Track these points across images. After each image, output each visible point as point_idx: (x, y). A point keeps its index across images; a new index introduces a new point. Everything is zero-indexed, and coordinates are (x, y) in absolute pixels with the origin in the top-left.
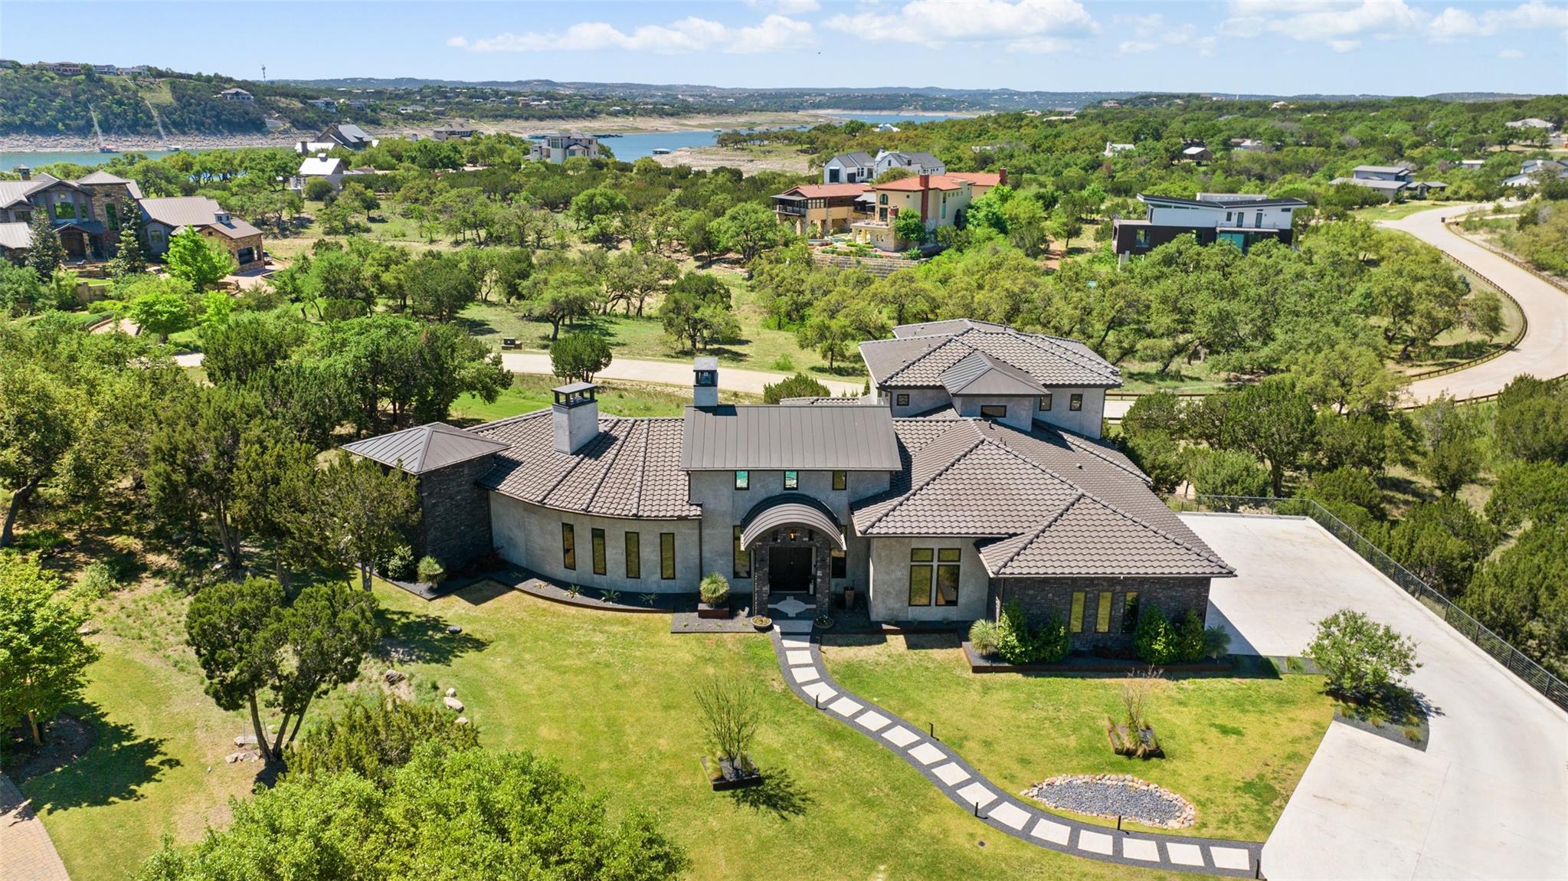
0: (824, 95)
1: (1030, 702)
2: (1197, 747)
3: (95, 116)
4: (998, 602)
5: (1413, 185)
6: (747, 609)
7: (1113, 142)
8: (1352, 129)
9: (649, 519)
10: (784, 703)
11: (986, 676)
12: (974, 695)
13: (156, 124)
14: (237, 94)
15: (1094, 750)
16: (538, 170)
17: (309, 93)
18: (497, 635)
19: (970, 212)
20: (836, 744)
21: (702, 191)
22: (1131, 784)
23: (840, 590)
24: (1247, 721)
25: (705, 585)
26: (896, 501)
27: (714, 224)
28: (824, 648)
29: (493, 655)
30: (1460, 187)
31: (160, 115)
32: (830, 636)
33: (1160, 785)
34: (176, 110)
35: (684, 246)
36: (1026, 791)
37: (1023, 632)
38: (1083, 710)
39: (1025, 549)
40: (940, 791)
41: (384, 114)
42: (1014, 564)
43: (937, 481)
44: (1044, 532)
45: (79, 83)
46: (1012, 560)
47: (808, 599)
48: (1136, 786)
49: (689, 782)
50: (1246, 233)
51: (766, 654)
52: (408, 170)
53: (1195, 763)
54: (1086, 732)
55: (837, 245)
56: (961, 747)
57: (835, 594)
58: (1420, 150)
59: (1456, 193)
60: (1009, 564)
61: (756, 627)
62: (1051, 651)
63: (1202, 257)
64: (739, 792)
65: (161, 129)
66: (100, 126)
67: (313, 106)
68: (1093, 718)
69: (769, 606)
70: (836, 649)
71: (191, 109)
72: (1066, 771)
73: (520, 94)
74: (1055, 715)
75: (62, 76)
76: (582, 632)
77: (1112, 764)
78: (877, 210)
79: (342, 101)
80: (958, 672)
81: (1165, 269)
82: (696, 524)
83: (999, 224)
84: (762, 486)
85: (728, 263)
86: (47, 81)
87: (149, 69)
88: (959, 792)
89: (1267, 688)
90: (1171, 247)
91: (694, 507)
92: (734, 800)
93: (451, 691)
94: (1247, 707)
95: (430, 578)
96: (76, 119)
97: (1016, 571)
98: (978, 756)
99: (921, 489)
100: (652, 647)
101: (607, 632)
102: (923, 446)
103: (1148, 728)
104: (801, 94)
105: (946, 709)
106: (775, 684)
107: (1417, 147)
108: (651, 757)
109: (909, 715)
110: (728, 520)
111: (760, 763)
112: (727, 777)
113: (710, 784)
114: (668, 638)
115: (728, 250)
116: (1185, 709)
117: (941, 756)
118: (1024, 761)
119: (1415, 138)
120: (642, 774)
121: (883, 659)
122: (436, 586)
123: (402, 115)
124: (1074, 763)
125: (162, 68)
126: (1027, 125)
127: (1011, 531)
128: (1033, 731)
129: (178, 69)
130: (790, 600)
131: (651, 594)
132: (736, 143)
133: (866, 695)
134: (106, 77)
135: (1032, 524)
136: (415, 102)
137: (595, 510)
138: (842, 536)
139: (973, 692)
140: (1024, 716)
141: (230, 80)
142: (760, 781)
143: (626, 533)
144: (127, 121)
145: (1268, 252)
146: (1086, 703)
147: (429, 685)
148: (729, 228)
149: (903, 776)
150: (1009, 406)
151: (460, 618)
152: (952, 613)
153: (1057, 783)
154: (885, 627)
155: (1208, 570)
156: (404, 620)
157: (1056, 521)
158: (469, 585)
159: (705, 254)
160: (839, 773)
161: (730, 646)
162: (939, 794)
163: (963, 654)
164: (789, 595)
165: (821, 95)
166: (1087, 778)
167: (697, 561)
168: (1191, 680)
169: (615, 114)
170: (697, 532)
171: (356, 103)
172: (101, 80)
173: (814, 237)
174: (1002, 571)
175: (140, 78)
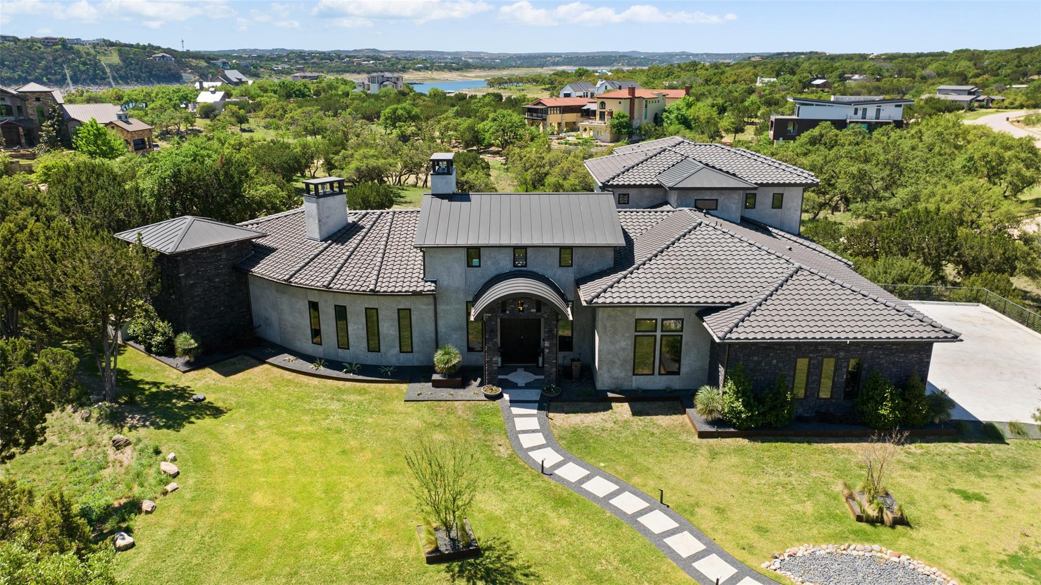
0: (561, 56)
1: (759, 466)
2: (941, 513)
3: (68, 73)
4: (722, 370)
5: (981, 98)
6: (479, 380)
7: (762, 77)
8: (930, 67)
9: (385, 295)
10: (509, 468)
11: (712, 441)
12: (701, 460)
13: (108, 78)
14: (163, 57)
15: (834, 517)
16: (360, 96)
17: (211, 56)
18: (238, 403)
19: (665, 114)
20: (561, 510)
21: (473, 107)
22: (879, 554)
23: (567, 362)
24: (985, 486)
25: (438, 356)
26: (620, 275)
27: (481, 126)
28: (551, 415)
29: (228, 422)
30: (1015, 100)
31: (111, 71)
32: (558, 404)
33: (913, 557)
34: (121, 67)
35: (460, 143)
36: (767, 563)
37: (748, 397)
38: (814, 475)
39: (749, 316)
40: (674, 564)
41: (262, 70)
42: (740, 329)
43: (659, 257)
44: (766, 300)
45: (57, 51)
46: (737, 326)
47: (537, 370)
48: (886, 557)
49: (401, 554)
50: (869, 124)
51: (495, 420)
52: (271, 97)
53: (944, 531)
54: (822, 497)
55: (570, 138)
56: (692, 514)
57: (564, 367)
58: (981, 78)
59: (1012, 103)
60: (735, 329)
61: (486, 396)
62: (777, 416)
63: (839, 137)
64: (456, 566)
65: (111, 81)
66: (71, 79)
67: (214, 64)
68: (826, 484)
69: (500, 377)
70: (563, 415)
71: (132, 67)
72: (807, 540)
73: (354, 57)
74: (787, 480)
75: (46, 46)
76: (320, 401)
77: (856, 532)
78: (598, 113)
79: (234, 61)
80: (684, 437)
81: (810, 148)
82: (431, 300)
83: (686, 122)
84: (493, 264)
85: (491, 154)
86: (36, 49)
87: (104, 41)
88: (695, 565)
89: (997, 453)
90: (816, 131)
91: (429, 283)
92: (448, 575)
93: (171, 455)
94: (983, 472)
95: (186, 352)
96: (55, 74)
97: (742, 336)
98: (711, 525)
99: (644, 264)
100: (385, 414)
101: (343, 400)
102: (644, 232)
103: (887, 494)
104: (545, 56)
105: (675, 474)
106: (502, 449)
107: (978, 77)
108: (364, 526)
109: (636, 480)
110: (461, 296)
111: (480, 534)
112: (443, 549)
113: (424, 556)
114: (401, 406)
115: (492, 145)
116: (918, 474)
117: (673, 524)
118: (761, 530)
119: (976, 71)
120: (351, 544)
121: (609, 425)
122: (192, 360)
123: (274, 70)
124: (815, 531)
125: (113, 40)
126: (701, 68)
127: (733, 301)
128: (765, 497)
129: (124, 41)
130: (520, 371)
131: (391, 367)
132: (500, 84)
133: (593, 461)
134: (76, 47)
135: (753, 294)
136: (284, 62)
137: (335, 287)
138: (569, 309)
139: (700, 457)
140: (755, 482)
141: (158, 48)
142: (477, 553)
143: (366, 309)
144: (89, 75)
145: (887, 135)
146: (816, 468)
147: (152, 450)
148: (491, 127)
149: (633, 547)
150: (721, 199)
151: (208, 388)
152: (675, 382)
153: (799, 554)
154: (610, 395)
155: (933, 335)
156: (154, 390)
157: (777, 290)
158: (225, 359)
159: (475, 148)
160: (564, 543)
161: (460, 413)
162: (673, 567)
163: (687, 420)
164: (520, 367)
165: (558, 57)
166: (831, 548)
167: (433, 335)
168: (917, 444)
169: (419, 69)
170: (432, 307)
171: (243, 63)
172: (72, 48)
173: (553, 134)
174: (728, 336)
175: (98, 47)
